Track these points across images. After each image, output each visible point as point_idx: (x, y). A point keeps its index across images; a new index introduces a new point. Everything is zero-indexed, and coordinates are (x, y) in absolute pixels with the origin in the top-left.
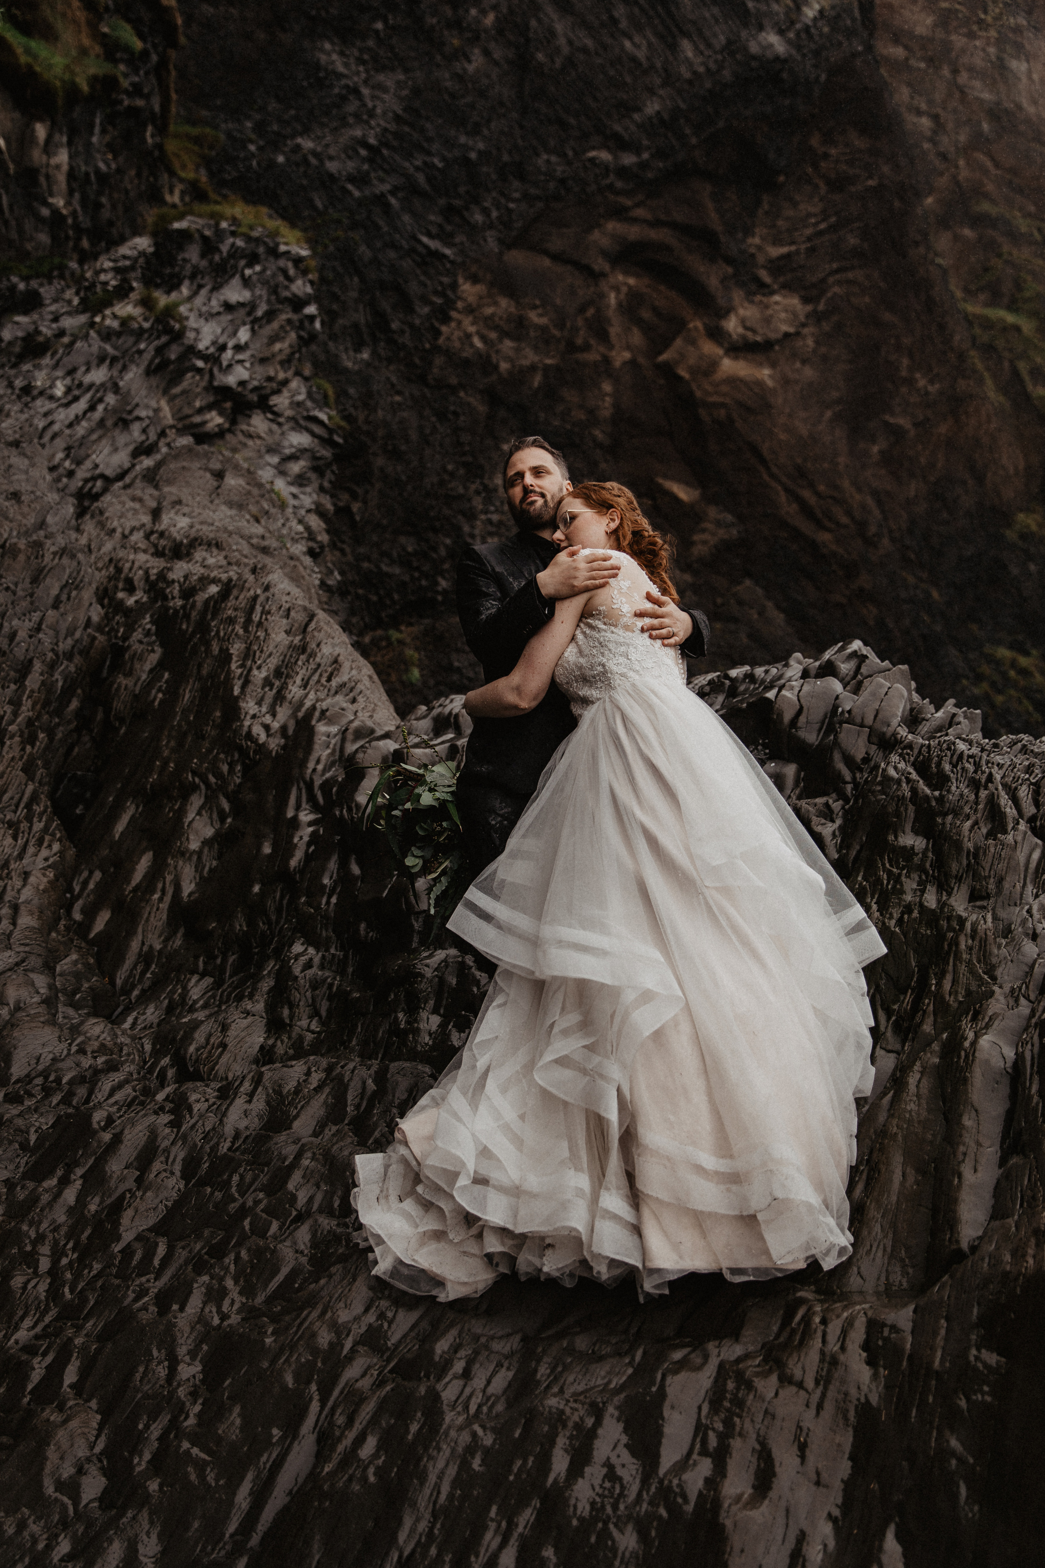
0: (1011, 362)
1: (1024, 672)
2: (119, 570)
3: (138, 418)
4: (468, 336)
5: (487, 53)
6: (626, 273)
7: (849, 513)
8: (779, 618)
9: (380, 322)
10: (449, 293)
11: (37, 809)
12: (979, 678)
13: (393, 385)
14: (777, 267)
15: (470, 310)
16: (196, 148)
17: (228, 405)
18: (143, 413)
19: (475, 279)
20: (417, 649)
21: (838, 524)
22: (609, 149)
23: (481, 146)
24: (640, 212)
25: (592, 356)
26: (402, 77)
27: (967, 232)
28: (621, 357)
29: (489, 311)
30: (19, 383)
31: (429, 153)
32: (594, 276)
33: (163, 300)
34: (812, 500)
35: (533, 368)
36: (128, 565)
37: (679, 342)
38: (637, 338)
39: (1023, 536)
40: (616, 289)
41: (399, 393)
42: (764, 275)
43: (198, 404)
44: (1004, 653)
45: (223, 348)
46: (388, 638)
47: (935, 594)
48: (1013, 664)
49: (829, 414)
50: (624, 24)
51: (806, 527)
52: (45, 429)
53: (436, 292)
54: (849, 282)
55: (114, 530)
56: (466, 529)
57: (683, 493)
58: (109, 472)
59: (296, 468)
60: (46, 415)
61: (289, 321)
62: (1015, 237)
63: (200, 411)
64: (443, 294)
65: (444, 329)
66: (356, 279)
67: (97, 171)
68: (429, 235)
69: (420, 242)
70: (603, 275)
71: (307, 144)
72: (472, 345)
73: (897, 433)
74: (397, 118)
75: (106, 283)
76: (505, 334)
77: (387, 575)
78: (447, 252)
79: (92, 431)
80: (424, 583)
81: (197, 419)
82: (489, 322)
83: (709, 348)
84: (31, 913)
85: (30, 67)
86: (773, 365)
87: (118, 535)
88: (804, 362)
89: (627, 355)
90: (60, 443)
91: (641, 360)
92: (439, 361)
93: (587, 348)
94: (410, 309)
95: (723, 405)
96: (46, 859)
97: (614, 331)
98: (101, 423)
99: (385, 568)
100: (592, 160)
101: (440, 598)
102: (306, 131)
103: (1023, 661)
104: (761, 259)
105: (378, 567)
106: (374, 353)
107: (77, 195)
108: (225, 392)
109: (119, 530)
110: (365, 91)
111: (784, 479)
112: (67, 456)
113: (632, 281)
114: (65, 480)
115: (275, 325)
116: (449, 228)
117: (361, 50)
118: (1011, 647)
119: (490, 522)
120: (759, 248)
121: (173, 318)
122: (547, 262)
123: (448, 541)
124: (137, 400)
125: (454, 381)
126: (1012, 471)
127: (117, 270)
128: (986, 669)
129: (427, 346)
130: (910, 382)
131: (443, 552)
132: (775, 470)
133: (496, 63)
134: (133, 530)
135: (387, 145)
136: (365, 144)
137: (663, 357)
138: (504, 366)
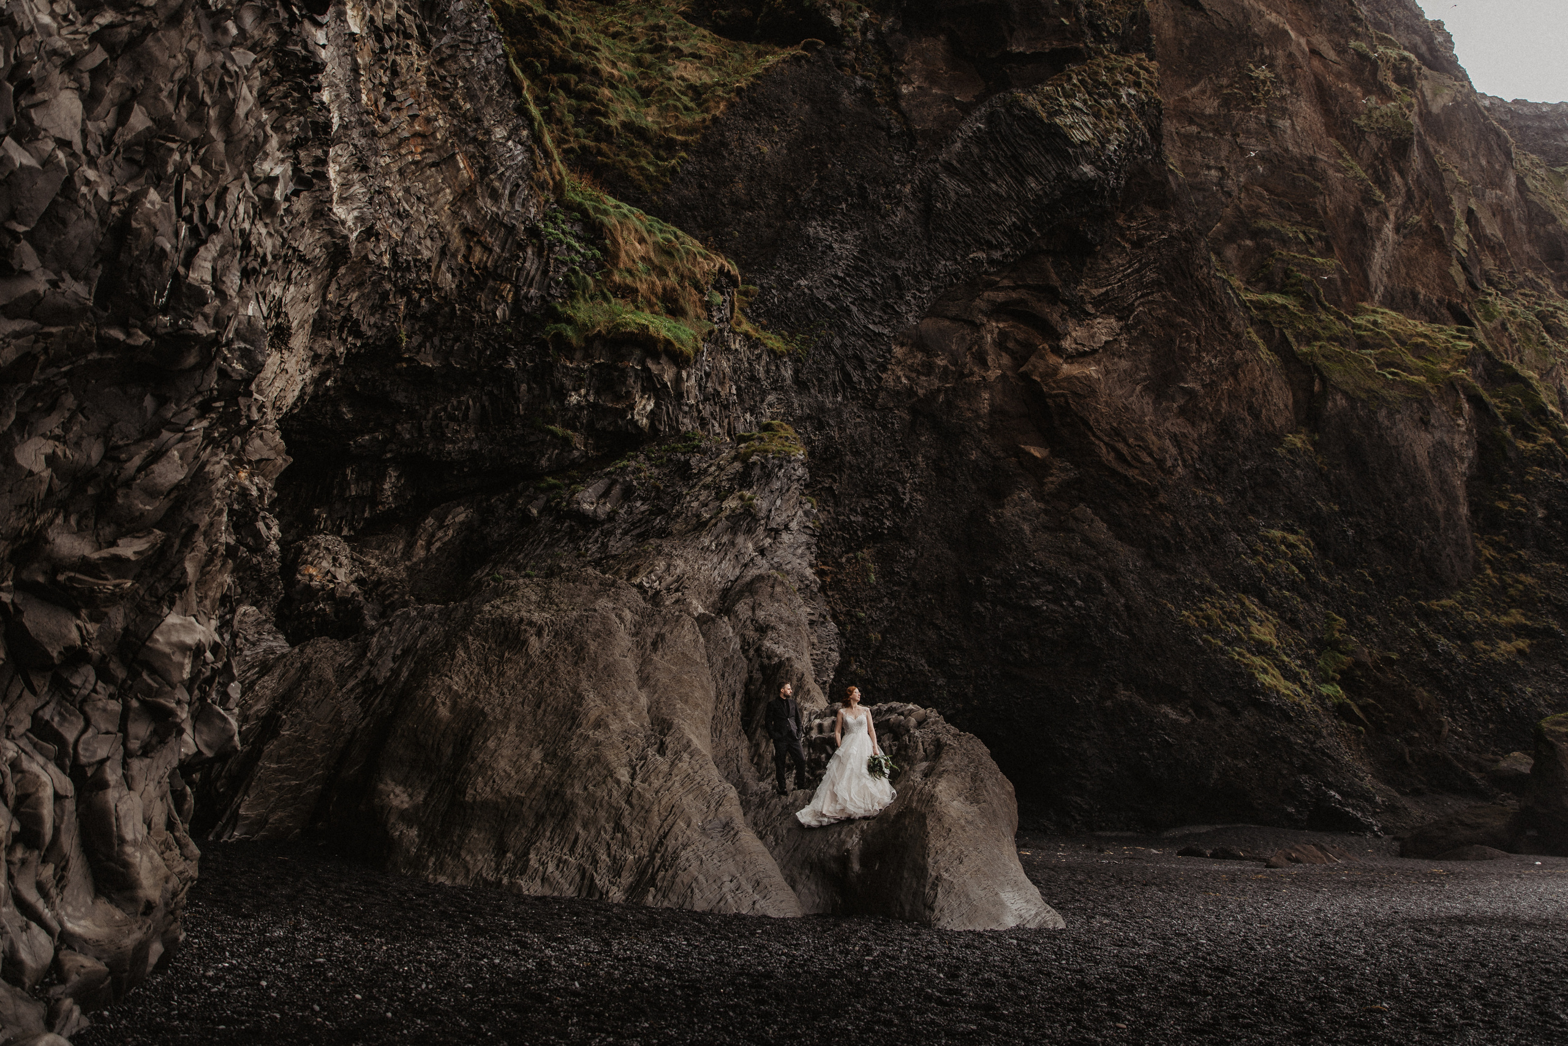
0: (1280, 329)
1: (1291, 546)
3: (741, 553)
4: (899, 378)
5: (907, 208)
6: (997, 321)
7: (1150, 455)
8: (1104, 526)
9: (847, 377)
10: (887, 355)
12: (1255, 553)
13: (855, 413)
14: (1097, 302)
15: (899, 362)
17: (773, 534)
18: (743, 551)
19: (902, 345)
21: (1144, 463)
22: (983, 251)
23: (904, 265)
24: (1006, 283)
25: (976, 378)
26: (857, 233)
27: (1248, 242)
28: (993, 374)
29: (909, 362)
30: (699, 545)
31: (874, 276)
32: (976, 327)
33: (747, 494)
34: (1125, 450)
35: (939, 390)
37: (1033, 359)
38: (1006, 360)
39: (1290, 451)
40: (992, 332)
41: (859, 417)
42: (1090, 308)
43: (762, 538)
44: (1277, 533)
45: (771, 511)
46: (856, 557)
47: (1219, 499)
48: (1283, 541)
49: (1139, 388)
50: (991, 174)
51: (1121, 469)
53: (879, 356)
54: (1150, 302)
56: (900, 489)
57: (1036, 452)
59: (800, 551)
62: (1284, 241)
64: (883, 356)
65: (884, 376)
66: (833, 358)
68: (874, 323)
69: (869, 329)
70: (983, 325)
71: (803, 282)
72: (901, 383)
73: (1191, 394)
74: (855, 258)
76: (920, 374)
78: (886, 331)
80: (876, 524)
82: (911, 368)
83: (1053, 359)
86: (1098, 363)
88: (1120, 357)
89: (999, 372)
91: (1009, 373)
92: (882, 395)
93: (972, 374)
94: (864, 369)
95: (1063, 395)
97: (990, 359)
100: (973, 259)
101: (885, 532)
102: (803, 276)
103: (1292, 538)
104: (1087, 298)
106: (844, 397)
110: (835, 246)
111: (1106, 439)
113: (1001, 325)
116: (886, 317)
117: (834, 222)
118: (1283, 529)
119: (915, 484)
120: (1086, 291)
122: (947, 323)
123: (889, 498)
125: (891, 405)
126: (1282, 406)
128: (1260, 547)
129: (875, 387)
130: (1198, 360)
131: (886, 504)
132: (1098, 433)
133: (912, 214)
135: (849, 275)
136: (836, 277)
137: (1022, 369)
138: (921, 392)
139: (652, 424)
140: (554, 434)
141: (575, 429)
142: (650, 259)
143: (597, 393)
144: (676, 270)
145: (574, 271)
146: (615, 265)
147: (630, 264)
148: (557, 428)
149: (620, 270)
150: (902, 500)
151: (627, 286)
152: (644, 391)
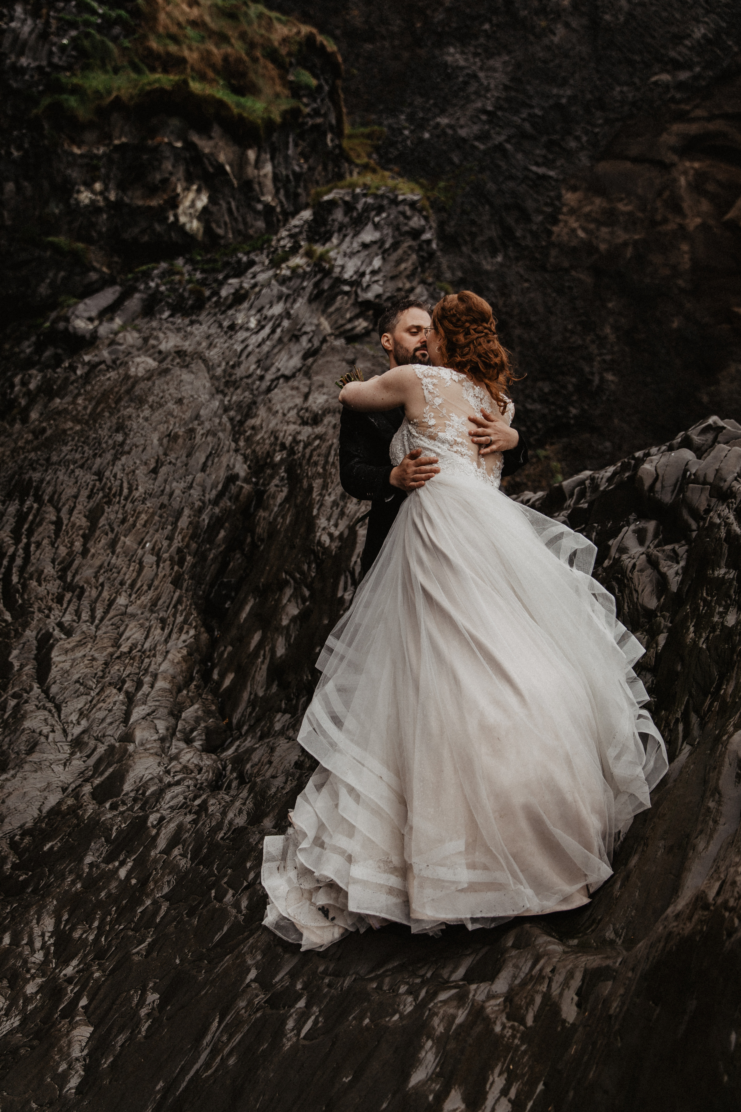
2: (276, 438)
3: (306, 333)
4: (573, 231)
5: (567, 25)
6: (692, 160)
9: (508, 233)
10: (557, 203)
11: (180, 608)
13: (521, 276)
15: (572, 211)
16: (369, 142)
17: (371, 313)
18: (308, 329)
19: (574, 189)
20: (559, 461)
22: (668, 72)
23: (569, 92)
24: (697, 113)
25: (671, 226)
26: (507, 58)
28: (693, 222)
29: (587, 209)
30: (226, 324)
31: (531, 107)
32: (665, 167)
33: (320, 250)
35: (625, 244)
36: (282, 434)
38: (705, 206)
40: (685, 173)
41: (527, 281)
43: (348, 316)
45: (363, 274)
52: (242, 351)
53: (546, 204)
55: (277, 412)
56: (587, 369)
58: (287, 373)
60: (243, 341)
61: (410, 247)
63: (351, 320)
64: (552, 205)
65: (555, 229)
66: (487, 207)
67: (294, 172)
68: (537, 164)
69: (530, 171)
70: (673, 165)
71: (444, 121)
72: (577, 236)
74: (506, 88)
75: (284, 246)
76: (600, 224)
77: (531, 411)
78: (552, 173)
79: (274, 347)
80: (559, 413)
81: (349, 326)
82: (588, 217)
84: (165, 679)
85: (240, 115)
87: (280, 414)
89: (698, 220)
90: (253, 359)
91: (711, 222)
92: (554, 252)
93: (665, 221)
94: (528, 220)
96: (184, 641)
97: (686, 205)
98: (280, 340)
99: (529, 407)
100: (656, 83)
101: (572, 422)
102: (443, 112)
105: (524, 406)
106: (506, 256)
107: (282, 192)
108: (367, 304)
109: (281, 411)
110: (481, 75)
112: (258, 366)
113: (696, 165)
114: (258, 383)
115: (400, 251)
116: (550, 157)
117: (476, 47)
119: (604, 361)
121: (325, 261)
122: (628, 165)
123: (574, 380)
124: (303, 320)
125: (566, 264)
127: (291, 236)
129: (544, 243)
131: (570, 387)
133: (574, 30)
134: (289, 410)
135: (500, 108)
136: (485, 112)
137: (728, 216)
138: (603, 247)
139: (208, 230)
140: (56, 248)
141: (89, 241)
142: (204, 24)
143: (122, 187)
144: (243, 36)
145: (88, 35)
146: (153, 29)
147: (174, 29)
148: (61, 240)
149: (159, 36)
150: (590, 382)
151: (168, 54)
152: (189, 179)
